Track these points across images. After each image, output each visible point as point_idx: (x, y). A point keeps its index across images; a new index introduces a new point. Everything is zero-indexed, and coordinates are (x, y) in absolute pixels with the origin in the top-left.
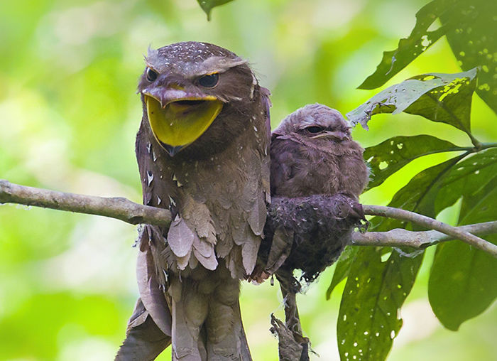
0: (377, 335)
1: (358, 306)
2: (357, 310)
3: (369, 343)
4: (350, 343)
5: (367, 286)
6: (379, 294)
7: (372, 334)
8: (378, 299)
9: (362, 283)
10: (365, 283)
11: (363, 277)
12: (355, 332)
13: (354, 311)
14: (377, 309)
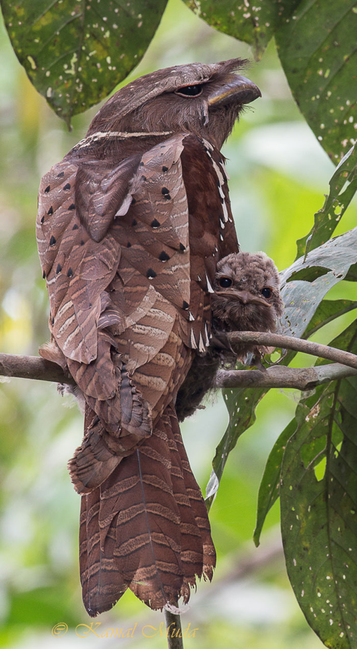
0: (344, 577)
1: (306, 544)
2: (306, 549)
3: (336, 589)
4: (312, 595)
5: (310, 518)
6: (328, 524)
7: (337, 577)
8: (328, 531)
9: (301, 514)
10: (306, 514)
11: (301, 506)
12: (314, 578)
13: (304, 551)
14: (333, 544)
